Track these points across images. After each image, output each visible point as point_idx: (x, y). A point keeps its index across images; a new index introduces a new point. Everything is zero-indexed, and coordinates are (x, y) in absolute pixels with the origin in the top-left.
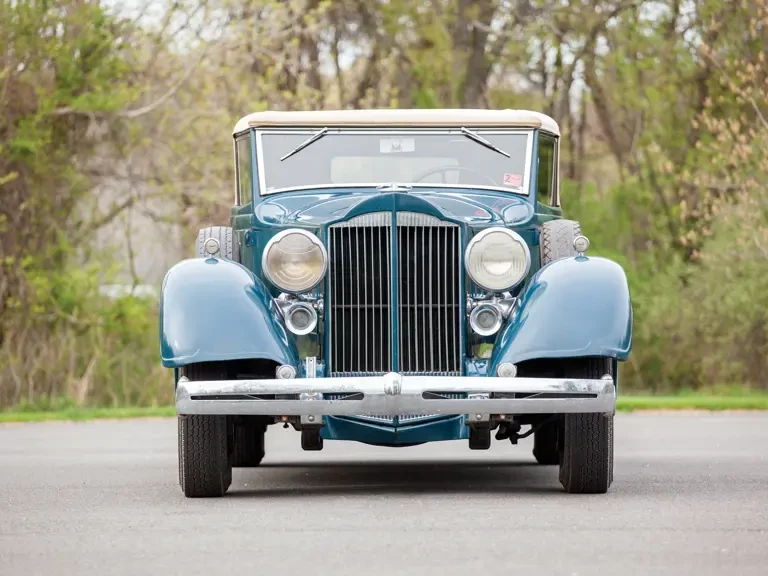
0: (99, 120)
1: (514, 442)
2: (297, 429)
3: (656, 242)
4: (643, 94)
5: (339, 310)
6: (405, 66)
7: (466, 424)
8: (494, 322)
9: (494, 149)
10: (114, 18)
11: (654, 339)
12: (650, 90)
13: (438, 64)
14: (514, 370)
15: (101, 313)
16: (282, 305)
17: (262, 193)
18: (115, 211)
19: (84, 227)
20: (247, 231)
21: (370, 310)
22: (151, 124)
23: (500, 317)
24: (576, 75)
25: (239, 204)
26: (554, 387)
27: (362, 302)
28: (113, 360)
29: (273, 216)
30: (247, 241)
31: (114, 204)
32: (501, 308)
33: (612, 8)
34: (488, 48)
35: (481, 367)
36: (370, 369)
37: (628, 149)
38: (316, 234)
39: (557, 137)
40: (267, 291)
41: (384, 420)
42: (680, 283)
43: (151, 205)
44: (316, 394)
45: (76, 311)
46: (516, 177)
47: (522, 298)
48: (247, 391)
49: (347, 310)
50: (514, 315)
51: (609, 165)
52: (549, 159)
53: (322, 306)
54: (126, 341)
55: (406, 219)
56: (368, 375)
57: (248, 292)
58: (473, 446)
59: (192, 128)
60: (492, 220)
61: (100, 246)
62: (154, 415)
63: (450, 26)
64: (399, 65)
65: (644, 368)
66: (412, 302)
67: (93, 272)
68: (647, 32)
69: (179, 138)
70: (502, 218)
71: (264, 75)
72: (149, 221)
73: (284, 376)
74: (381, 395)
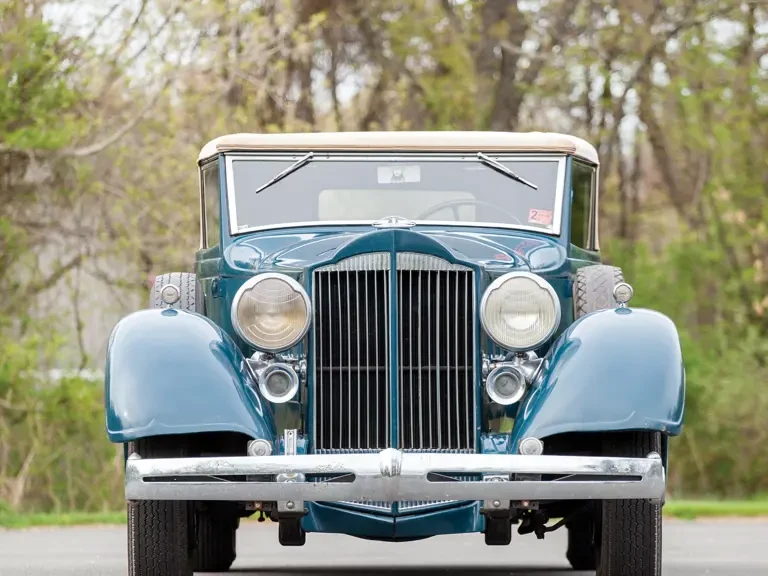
0: (40, 159)
1: (540, 536)
2: (274, 520)
3: (728, 316)
4: (708, 131)
5: (326, 373)
6: (418, 96)
7: (481, 513)
8: (517, 388)
9: (517, 180)
10: (59, 35)
11: (723, 433)
12: (718, 128)
13: (458, 95)
14: (540, 446)
15: (42, 398)
16: (256, 366)
17: (233, 233)
18: (59, 273)
19: (22, 291)
20: (213, 279)
21: (363, 373)
22: (104, 166)
23: (523, 382)
24: (627, 108)
25: (205, 247)
26: (589, 466)
27: (354, 363)
28: (56, 455)
29: (245, 260)
30: (215, 291)
31: (58, 262)
32: (523, 371)
33: (671, 27)
34: (518, 76)
35: (501, 443)
36: (364, 446)
37: (690, 199)
38: (298, 280)
39: (595, 165)
40: (237, 349)
41: (381, 509)
42: (756, 363)
43: (103, 264)
44: (296, 475)
45: (9, 394)
46: (545, 213)
47: (550, 359)
48: (212, 472)
49: (336, 373)
50: (541, 380)
51: (669, 219)
52: (586, 191)
53: (304, 367)
54: (71, 432)
55: (408, 261)
56: (361, 452)
57: (213, 351)
58: (489, 541)
59: (155, 170)
60: (514, 265)
61: (42, 315)
62: (104, 521)
63: (471, 47)
64: (411, 96)
65: (711, 468)
66: (415, 364)
67: (33, 346)
68: (717, 59)
69: (138, 183)
70: (527, 263)
71: (244, 105)
72: (102, 284)
73: (258, 453)
74: (376, 477)
